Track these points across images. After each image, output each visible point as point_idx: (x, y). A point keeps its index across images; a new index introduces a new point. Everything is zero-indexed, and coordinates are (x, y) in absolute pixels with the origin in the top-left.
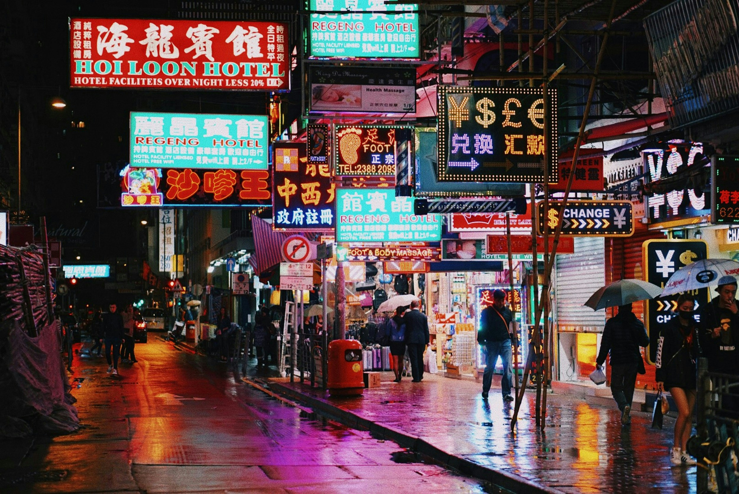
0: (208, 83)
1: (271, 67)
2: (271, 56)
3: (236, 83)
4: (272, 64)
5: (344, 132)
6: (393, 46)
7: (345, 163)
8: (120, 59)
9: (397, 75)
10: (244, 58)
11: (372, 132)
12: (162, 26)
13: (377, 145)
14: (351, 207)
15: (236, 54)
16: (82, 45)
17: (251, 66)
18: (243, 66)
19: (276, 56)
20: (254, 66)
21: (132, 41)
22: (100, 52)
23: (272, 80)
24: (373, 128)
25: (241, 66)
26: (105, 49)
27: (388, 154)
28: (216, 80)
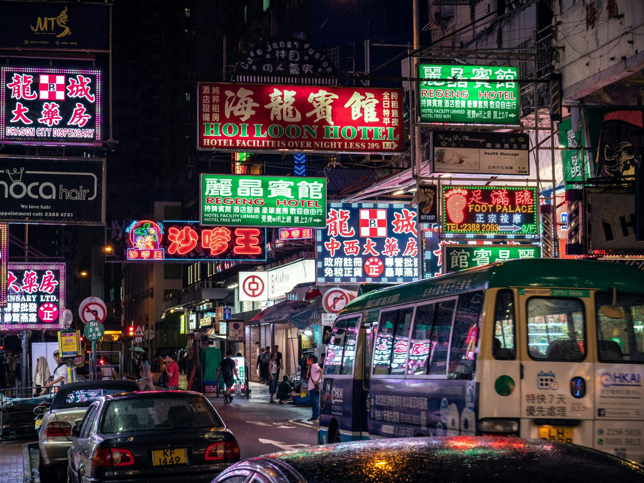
0: (328, 146)
1: (386, 130)
2: (386, 121)
3: (354, 145)
4: (387, 128)
5: (450, 193)
6: (495, 113)
7: (451, 222)
8: (246, 122)
9: (512, 140)
10: (361, 121)
11: (476, 193)
12: (285, 92)
13: (481, 205)
14: (459, 263)
15: (354, 118)
16: (211, 108)
17: (368, 130)
18: (361, 130)
19: (391, 120)
20: (370, 130)
21: (257, 105)
22: (228, 116)
23: (388, 143)
24: (477, 190)
25: (359, 130)
26: (232, 112)
27: (490, 213)
28: (335, 143)
